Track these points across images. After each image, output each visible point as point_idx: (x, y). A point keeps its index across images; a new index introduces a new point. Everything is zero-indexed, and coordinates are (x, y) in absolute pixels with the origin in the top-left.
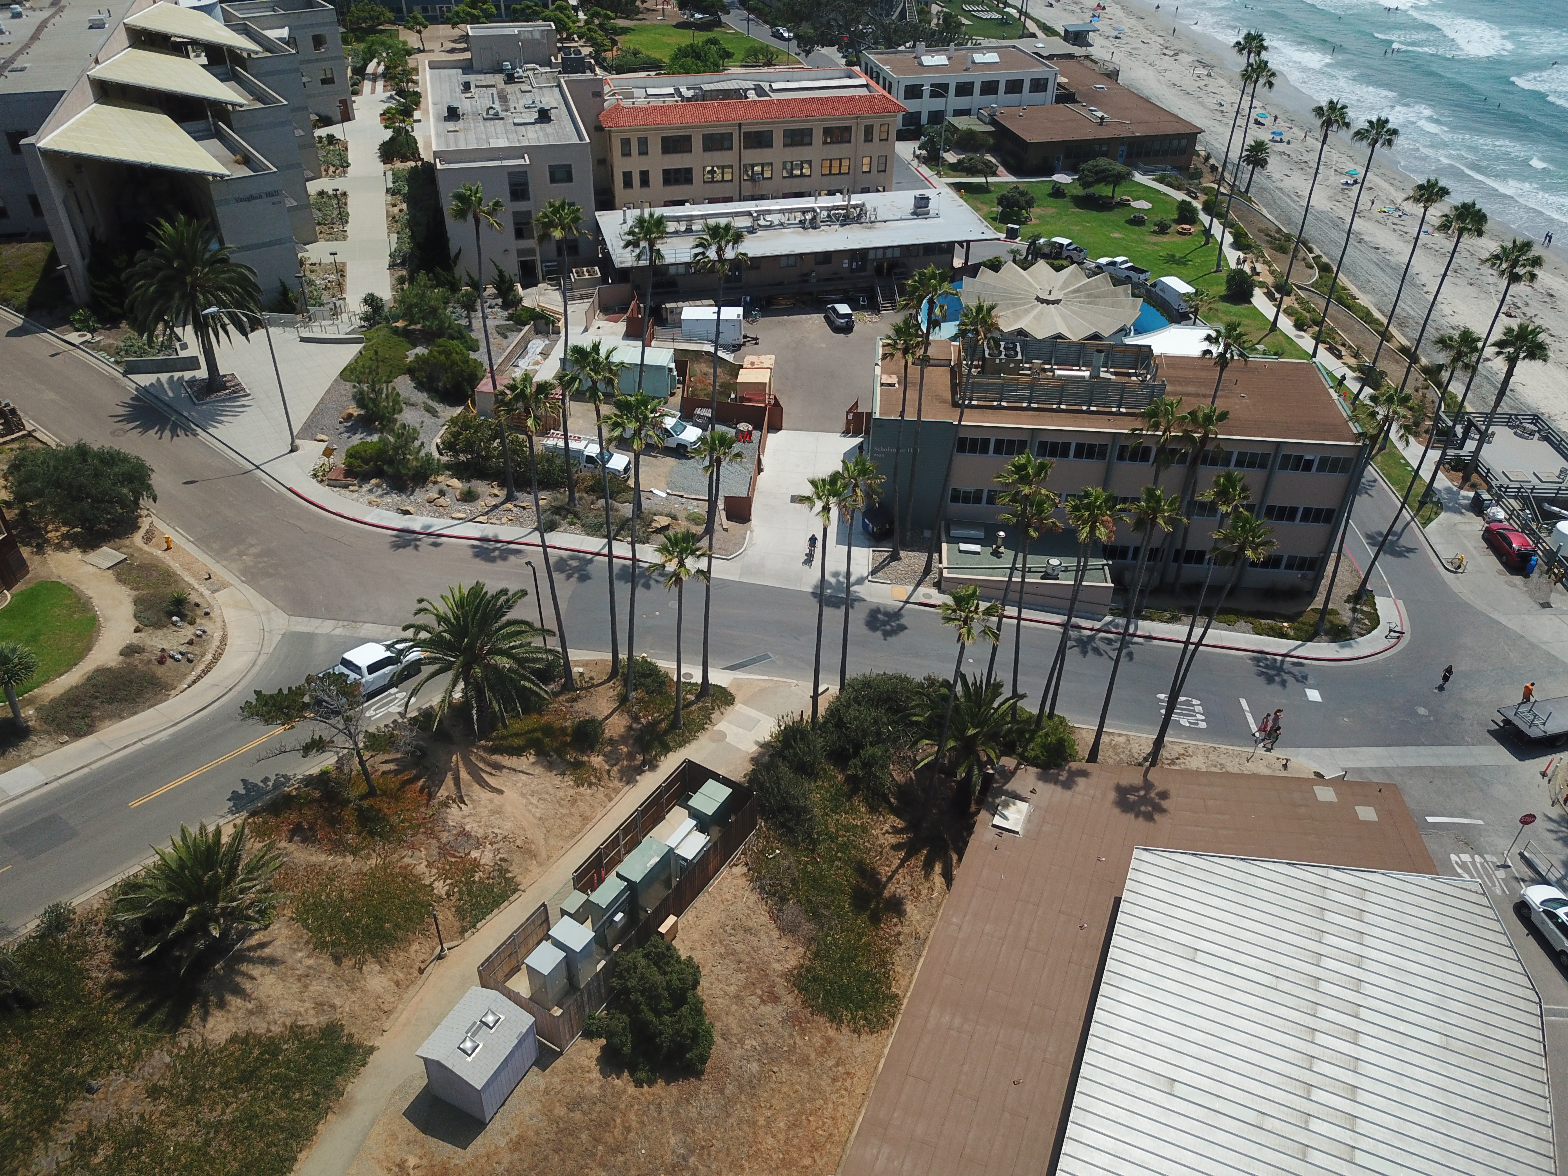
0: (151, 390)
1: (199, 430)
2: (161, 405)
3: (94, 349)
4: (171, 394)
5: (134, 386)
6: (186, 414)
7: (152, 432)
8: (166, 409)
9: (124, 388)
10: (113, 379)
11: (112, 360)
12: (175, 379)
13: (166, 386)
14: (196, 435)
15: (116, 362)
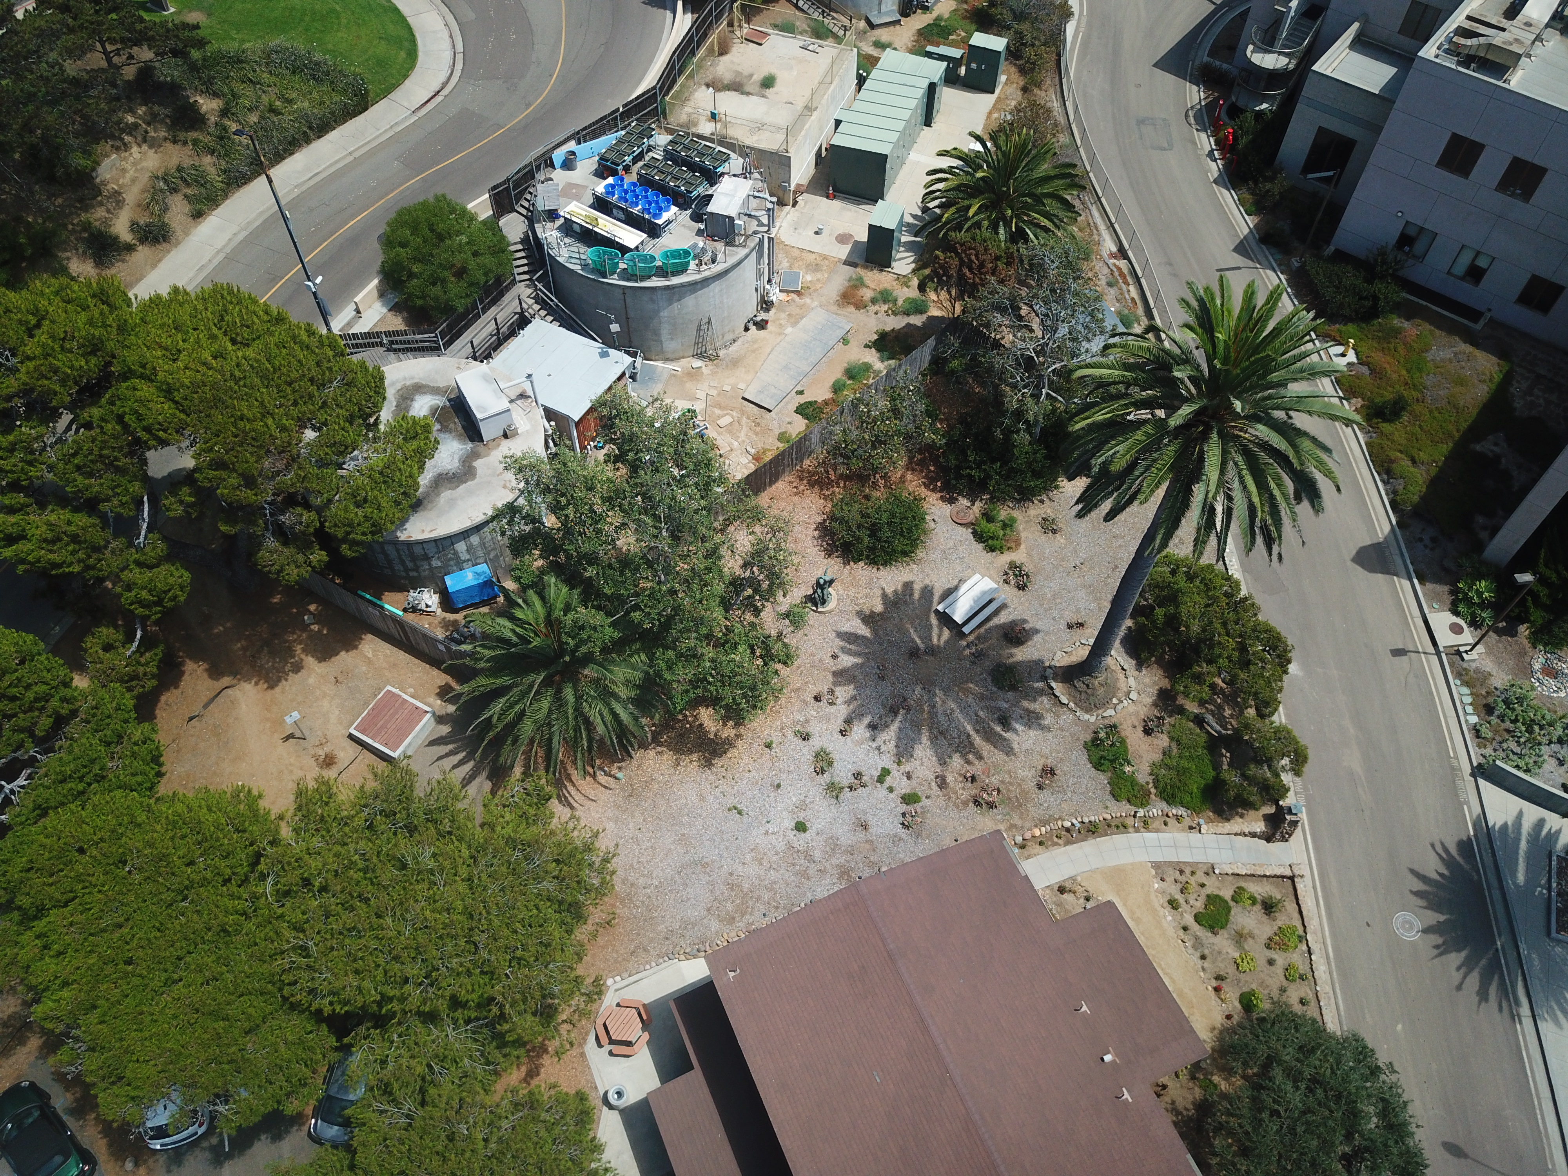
0: (1497, 844)
1: (1525, 1010)
2: (1496, 894)
3: (1459, 675)
4: (1521, 877)
5: (1477, 810)
6: (1522, 947)
7: (1455, 958)
8: (1500, 908)
9: (1461, 804)
10: (1454, 770)
11: (1473, 719)
12: (1545, 831)
13: (1523, 845)
14: (1514, 1017)
15: (1476, 732)
